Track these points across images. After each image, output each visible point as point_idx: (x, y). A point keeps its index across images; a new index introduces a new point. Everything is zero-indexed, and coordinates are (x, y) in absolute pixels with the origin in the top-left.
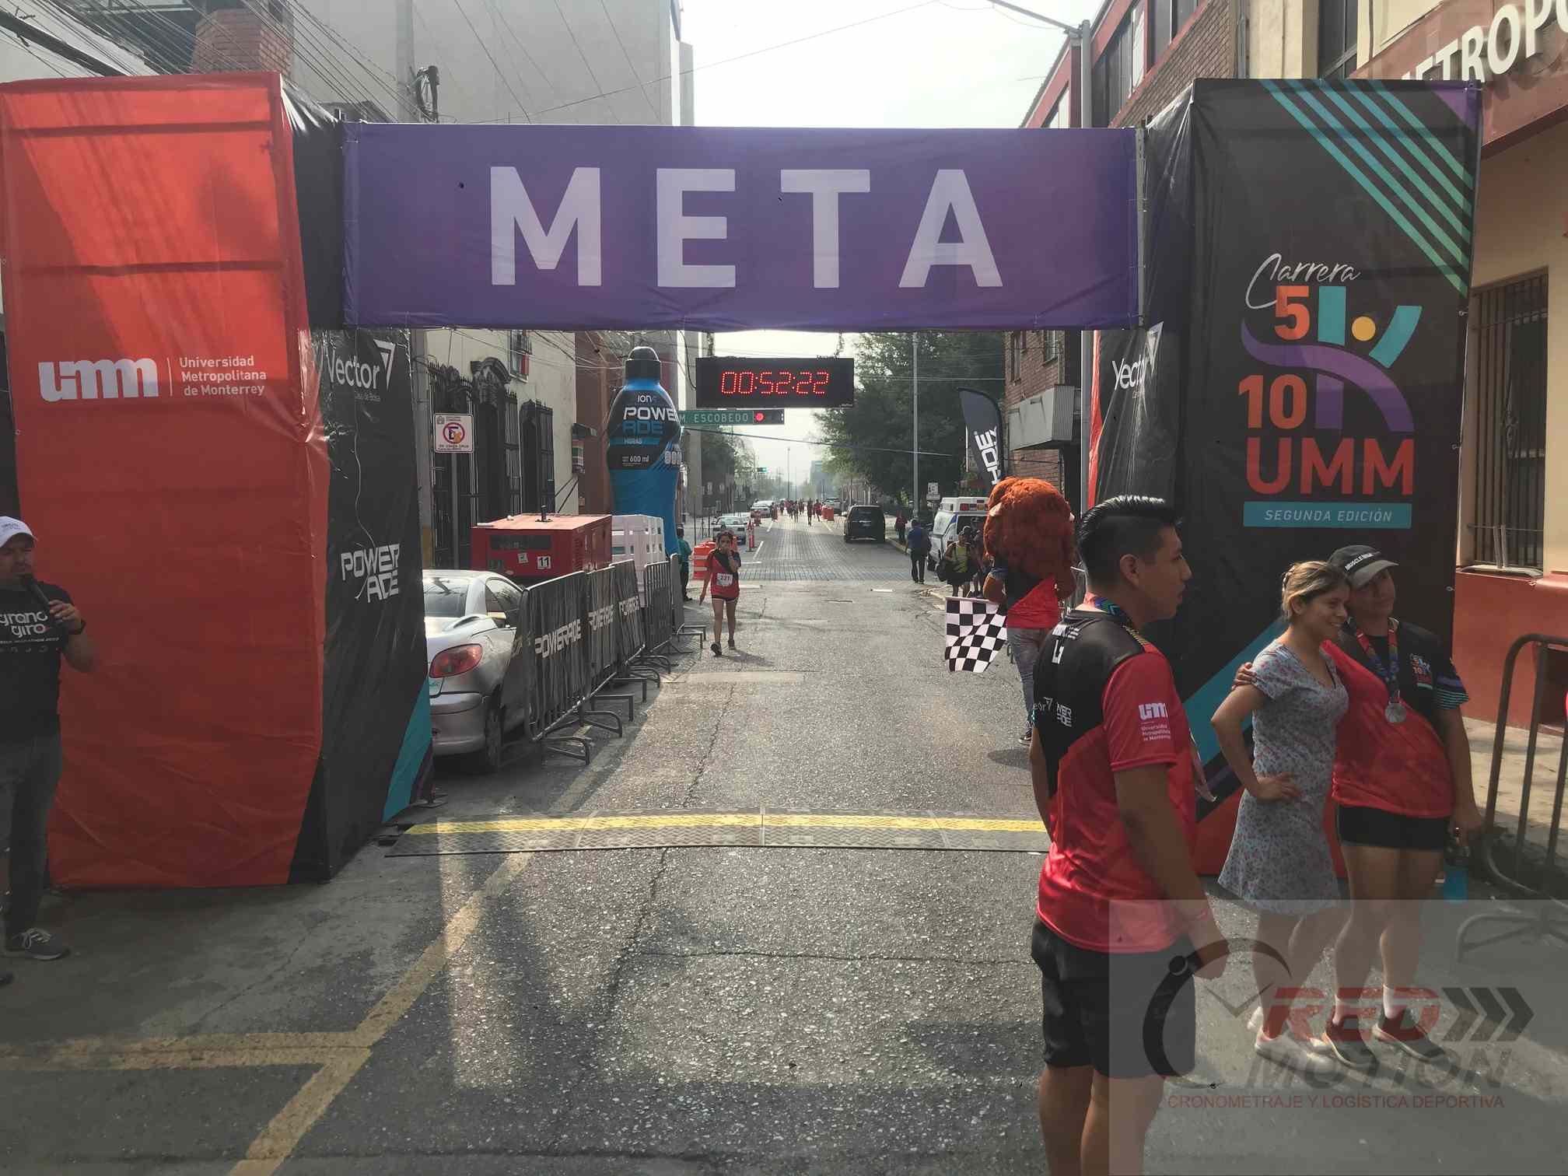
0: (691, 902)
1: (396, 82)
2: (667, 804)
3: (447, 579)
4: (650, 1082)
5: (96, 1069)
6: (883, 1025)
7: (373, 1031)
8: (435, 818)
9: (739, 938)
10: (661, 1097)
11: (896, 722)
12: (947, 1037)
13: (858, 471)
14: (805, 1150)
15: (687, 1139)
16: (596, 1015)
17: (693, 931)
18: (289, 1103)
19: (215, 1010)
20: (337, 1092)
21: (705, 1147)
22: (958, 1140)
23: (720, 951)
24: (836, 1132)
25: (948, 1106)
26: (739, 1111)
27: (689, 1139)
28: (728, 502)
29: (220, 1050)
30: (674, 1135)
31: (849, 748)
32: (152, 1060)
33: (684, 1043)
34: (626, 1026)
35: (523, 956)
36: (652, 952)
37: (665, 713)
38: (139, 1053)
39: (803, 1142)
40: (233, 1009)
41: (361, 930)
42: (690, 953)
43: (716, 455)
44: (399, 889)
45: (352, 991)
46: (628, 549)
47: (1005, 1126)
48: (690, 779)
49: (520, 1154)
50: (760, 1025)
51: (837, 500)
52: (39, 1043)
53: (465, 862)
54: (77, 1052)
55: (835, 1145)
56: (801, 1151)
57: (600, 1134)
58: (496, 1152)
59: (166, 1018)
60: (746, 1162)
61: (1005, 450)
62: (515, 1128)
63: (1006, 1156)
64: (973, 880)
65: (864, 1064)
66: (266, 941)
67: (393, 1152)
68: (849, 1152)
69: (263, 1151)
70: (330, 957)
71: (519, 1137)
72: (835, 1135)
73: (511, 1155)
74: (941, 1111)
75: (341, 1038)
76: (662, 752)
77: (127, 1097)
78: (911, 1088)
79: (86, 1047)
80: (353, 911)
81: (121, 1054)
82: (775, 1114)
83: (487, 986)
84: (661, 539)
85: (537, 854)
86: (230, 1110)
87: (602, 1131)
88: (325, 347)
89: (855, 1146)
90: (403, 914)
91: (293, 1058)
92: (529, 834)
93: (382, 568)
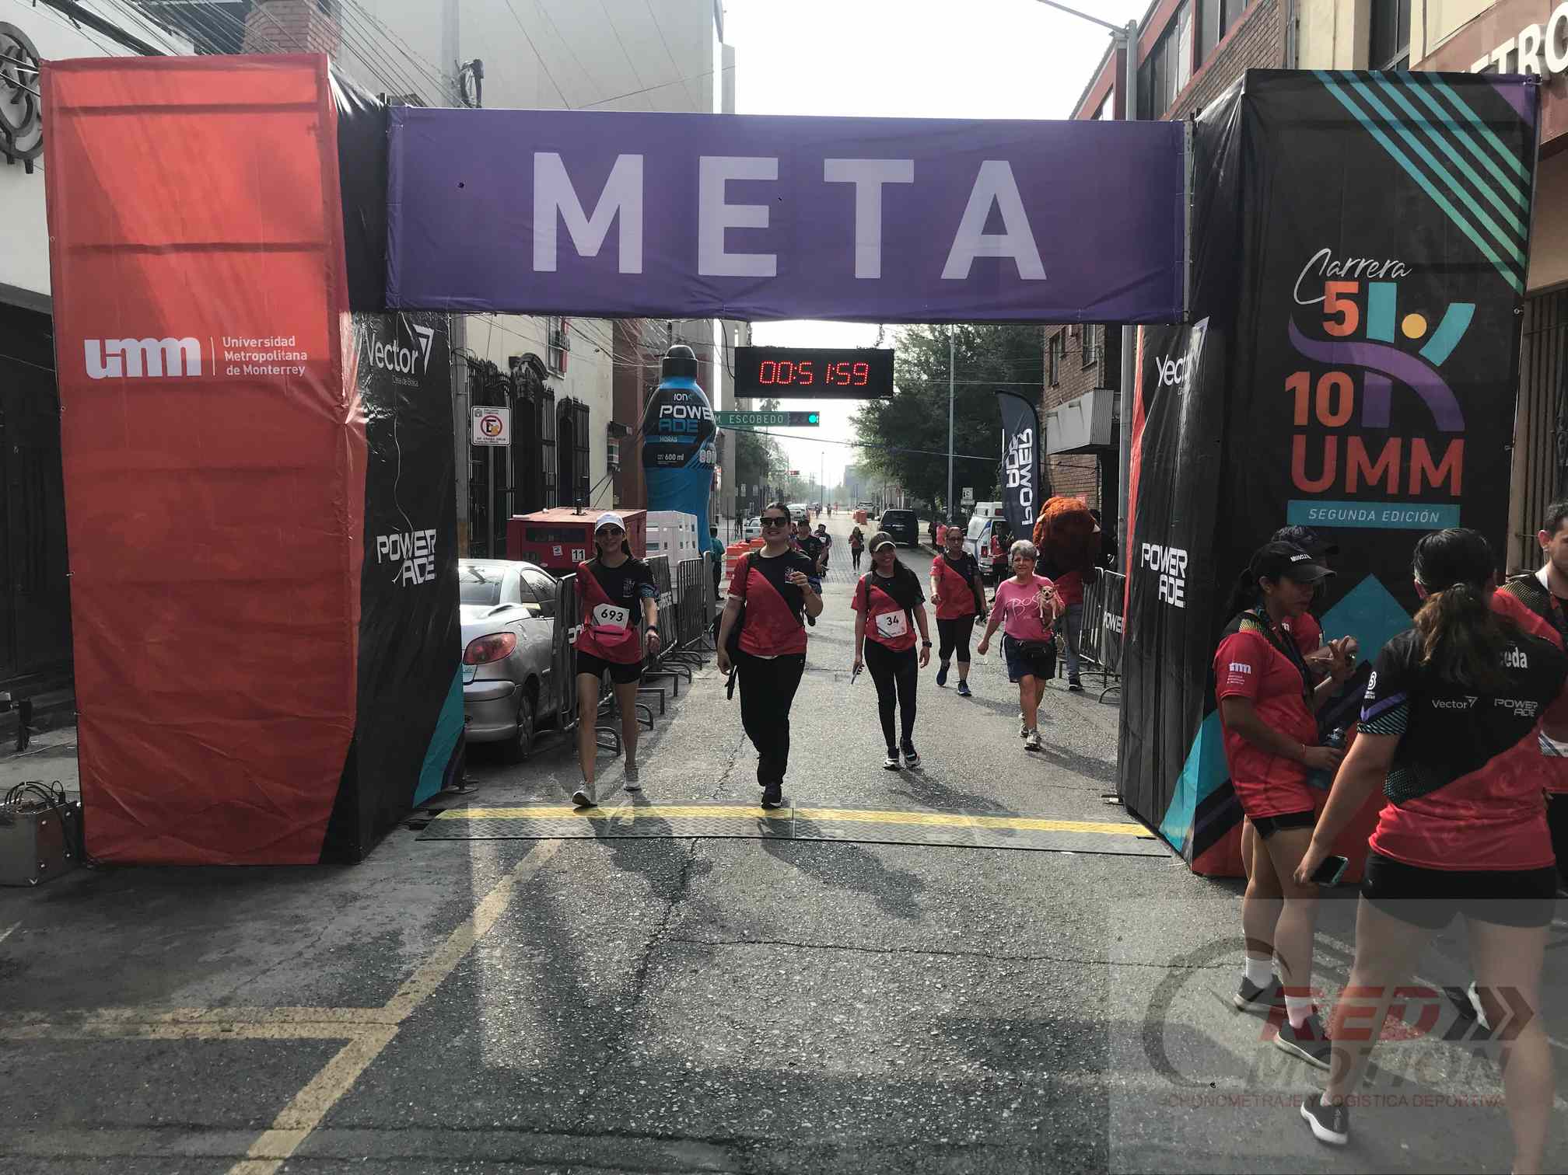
0: (719, 892)
1: (440, 75)
2: (697, 795)
3: (482, 568)
4: (678, 1066)
5: (126, 1038)
6: (913, 1017)
7: (400, 1009)
8: (467, 804)
9: (768, 928)
10: (689, 1082)
12: (977, 1030)
13: (892, 475)
14: (834, 1137)
15: (713, 1122)
16: (624, 999)
17: (722, 920)
18: (317, 1075)
19: (245, 983)
20: (365, 1066)
21: (732, 1131)
22: (989, 1132)
23: (750, 939)
24: (865, 1120)
25: (979, 1099)
26: (767, 1097)
27: (717, 1123)
29: (249, 1022)
30: (701, 1119)
32: (182, 1031)
33: (712, 1029)
34: (654, 1010)
35: (552, 940)
36: (680, 939)
37: (696, 708)
38: (169, 1024)
39: (831, 1130)
40: (263, 983)
41: (392, 910)
42: (719, 941)
43: (750, 457)
44: (428, 871)
45: (381, 969)
46: (662, 546)
47: (1037, 1120)
48: (720, 772)
49: (546, 1132)
50: (789, 1013)
51: (871, 504)
52: (69, 1012)
53: (495, 847)
54: (108, 1021)
55: (864, 1134)
56: (829, 1139)
57: (627, 1115)
58: (522, 1130)
59: (196, 990)
60: (774, 1147)
61: (1042, 454)
62: (542, 1107)
63: (1037, 1149)
64: (1005, 877)
65: (894, 1054)
66: (297, 919)
67: (419, 1127)
68: (878, 1141)
69: (290, 1122)
70: (359, 935)
71: (545, 1116)
72: (863, 1124)
73: (538, 1132)
74: (972, 1103)
75: (369, 1015)
76: (692, 746)
77: (156, 1066)
78: (941, 1080)
79: (117, 1016)
80: (383, 892)
81: (151, 1024)
82: (803, 1101)
83: (516, 967)
84: (694, 536)
85: (567, 841)
86: (258, 1080)
87: (629, 1112)
88: (365, 330)
89: (884, 1135)
90: (431, 896)
91: (322, 1032)
92: (559, 821)
93: (418, 553)
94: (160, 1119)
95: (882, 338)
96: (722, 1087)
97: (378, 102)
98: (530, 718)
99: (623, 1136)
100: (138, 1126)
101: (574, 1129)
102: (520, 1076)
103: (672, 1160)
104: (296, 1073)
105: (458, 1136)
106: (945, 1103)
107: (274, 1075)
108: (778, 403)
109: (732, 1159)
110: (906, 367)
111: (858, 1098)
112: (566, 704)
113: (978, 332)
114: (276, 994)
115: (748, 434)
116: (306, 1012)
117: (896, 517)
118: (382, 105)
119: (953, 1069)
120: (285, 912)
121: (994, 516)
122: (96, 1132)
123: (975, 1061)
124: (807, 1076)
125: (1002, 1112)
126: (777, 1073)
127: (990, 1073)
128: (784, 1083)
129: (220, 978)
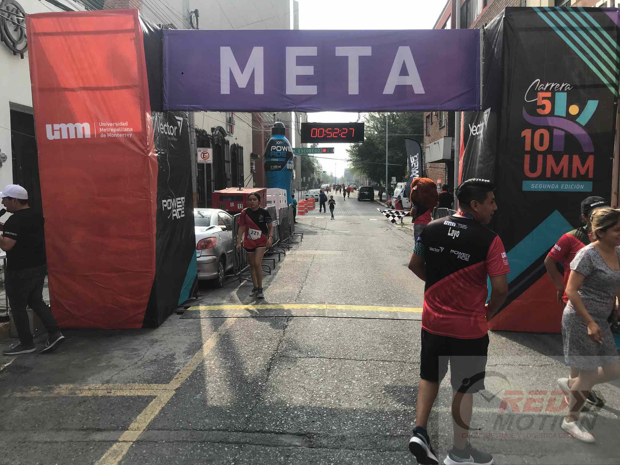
0: (299, 337)
1: (182, 16)
2: (289, 300)
3: (203, 212)
4: (284, 405)
5: (71, 396)
6: (375, 386)
7: (176, 384)
8: (199, 304)
9: (318, 352)
10: (288, 412)
11: (379, 270)
12: (400, 391)
13: (363, 172)
14: (345, 433)
16: (262, 380)
17: (300, 349)
18: (144, 410)
19: (116, 374)
20: (163, 406)
21: (305, 431)
22: (406, 431)
23: (311, 356)
24: (357, 426)
25: (401, 418)
26: (319, 417)
27: (299, 428)
28: (312, 185)
29: (118, 389)
30: (293, 426)
31: (360, 280)
32: (92, 393)
33: (297, 391)
34: (274, 384)
35: (233, 357)
36: (283, 356)
37: (287, 266)
38: (87, 390)
39: (344, 430)
40: (122, 374)
41: (171, 346)
42: (299, 357)
43: (306, 166)
44: (185, 331)
45: (168, 369)
46: (273, 202)
48: (297, 291)
49: (233, 431)
50: (326, 385)
51: (355, 184)
52: (49, 386)
53: (210, 321)
54: (64, 389)
55: (357, 431)
56: (343, 433)
58: (224, 430)
59: (97, 377)
60: (321, 437)
61: (423, 163)
62: (231, 422)
64: (410, 331)
65: (368, 400)
66: (134, 350)
67: (184, 429)
68: (362, 434)
69: (135, 427)
70: (159, 356)
71: (233, 425)
72: (357, 428)
73: (230, 431)
74: (399, 420)
75: (164, 386)
76: (286, 281)
77: (83, 406)
78: (386, 410)
79: (67, 387)
80: (167, 339)
81: (80, 390)
82: (333, 419)
83: (220, 368)
84: (286, 198)
85: (238, 318)
86: (122, 412)
87: (265, 424)
88: (156, 119)
89: (365, 432)
90: (187, 340)
91: (145, 393)
92: (235, 311)
93: (178, 206)
94: (85, 427)
95: (359, 118)
96: (301, 414)
97: (158, 28)
98: (223, 270)
99: (263, 432)
100: (76, 430)
101: (244, 430)
102: (222, 410)
103: (282, 441)
104: (137, 409)
105: (199, 433)
106: (388, 420)
107: (128, 410)
108: (318, 144)
109: (306, 441)
110: (368, 129)
111: (354, 418)
112: (237, 265)
113: (397, 115)
114: (128, 379)
115: (306, 157)
116: (139, 385)
117: (365, 189)
118: (160, 29)
119: (391, 406)
120: (130, 347)
121: (404, 188)
122: (60, 432)
123: (400, 403)
124: (334, 409)
125: (411, 423)
126: (323, 408)
127: (406, 408)
128: (325, 412)
129: (106, 373)
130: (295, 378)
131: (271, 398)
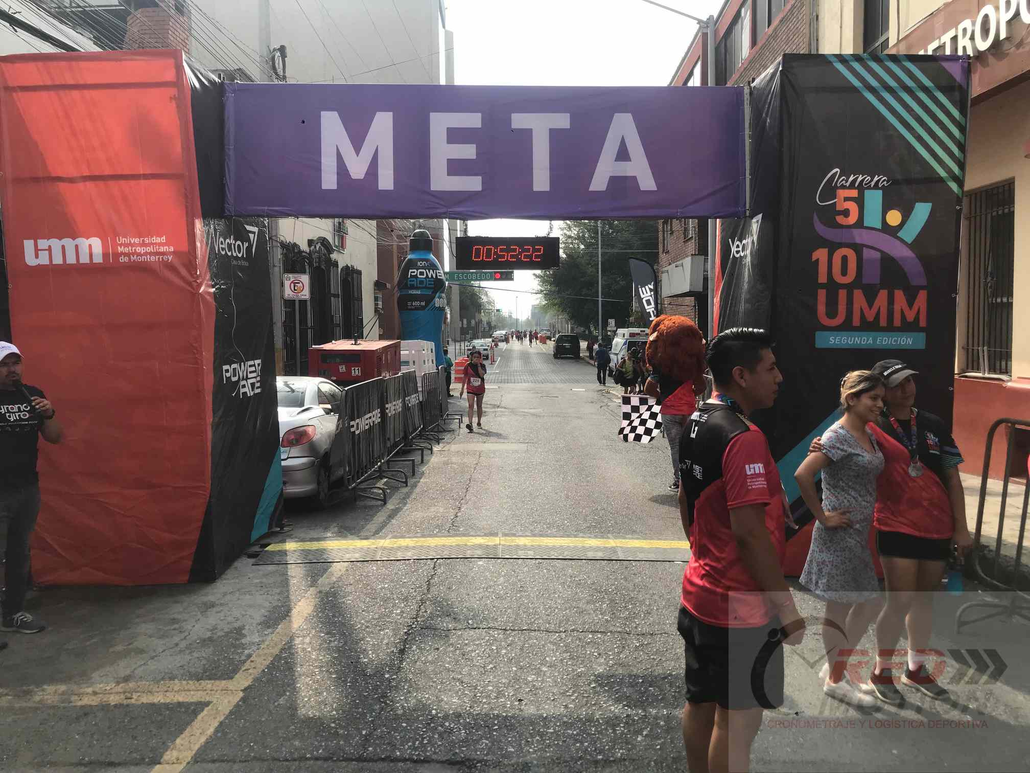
0: (453, 595)
1: (258, 56)
2: (437, 530)
3: (292, 383)
4: (427, 713)
5: (63, 705)
6: (579, 675)
7: (244, 680)
8: (285, 539)
9: (485, 619)
10: (434, 723)
11: (587, 476)
12: (621, 683)
13: (562, 311)
14: (529, 757)
15: (450, 750)
16: (391, 669)
17: (454, 614)
18: (189, 727)
19: (140, 666)
20: (221, 720)
21: (462, 756)
22: (629, 751)
23: (473, 627)
24: (549, 746)
25: (622, 729)
26: (485, 732)
27: (453, 751)
28: (477, 332)
29: (144, 692)
30: (442, 748)
31: (556, 493)
32: (99, 699)
33: (449, 687)
34: (411, 676)
35: (343, 631)
36: (427, 628)
37: (436, 471)
38: (90, 694)
39: (527, 753)
40: (152, 666)
41: (236, 613)
42: (452, 628)
43: (469, 301)
44: (261, 586)
45: (231, 653)
46: (411, 363)
47: (659, 742)
48: (452, 514)
49: (341, 761)
50: (499, 675)
51: (548, 330)
52: (24, 688)
53: (304, 569)
54: (50, 694)
55: (548, 754)
56: (525, 758)
57: (394, 747)
58: (325, 759)
59: (108, 672)
60: (490, 765)
61: (659, 296)
62: (338, 743)
63: (661, 762)
64: (638, 580)
66: (174, 621)
67: (257, 760)
68: (557, 759)
69: (172, 759)
70: (216, 631)
71: (340, 750)
72: (548, 748)
74: (618, 732)
75: (223, 685)
76: (434, 496)
77: (83, 723)
78: (598, 717)
79: (56, 690)
80: (231, 601)
81: (78, 695)
82: (509, 734)
83: (319, 650)
84: (433, 356)
85: (352, 563)
86: (150, 731)
87: (395, 745)
88: (212, 230)
89: (561, 755)
90: (263, 602)
91: (192, 697)
92: (347, 550)
93: (250, 376)
94: (86, 759)
95: (551, 230)
97: (217, 79)
98: (326, 481)
100: (72, 764)
101: (359, 757)
102: (323, 723)
104: (175, 725)
105: (282, 764)
106: (600, 733)
107: (161, 728)
110: (570, 241)
111: (544, 731)
112: (350, 471)
114: (161, 673)
115: (468, 287)
116: (181, 683)
117: (566, 339)
119: (605, 709)
120: (167, 616)
121: (628, 338)
122: (45, 769)
123: (620, 704)
124: (511, 717)
125: (638, 737)
126: (492, 716)
127: (629, 711)
128: (496, 722)
129: (122, 663)
130: (447, 665)
131: (406, 700)
